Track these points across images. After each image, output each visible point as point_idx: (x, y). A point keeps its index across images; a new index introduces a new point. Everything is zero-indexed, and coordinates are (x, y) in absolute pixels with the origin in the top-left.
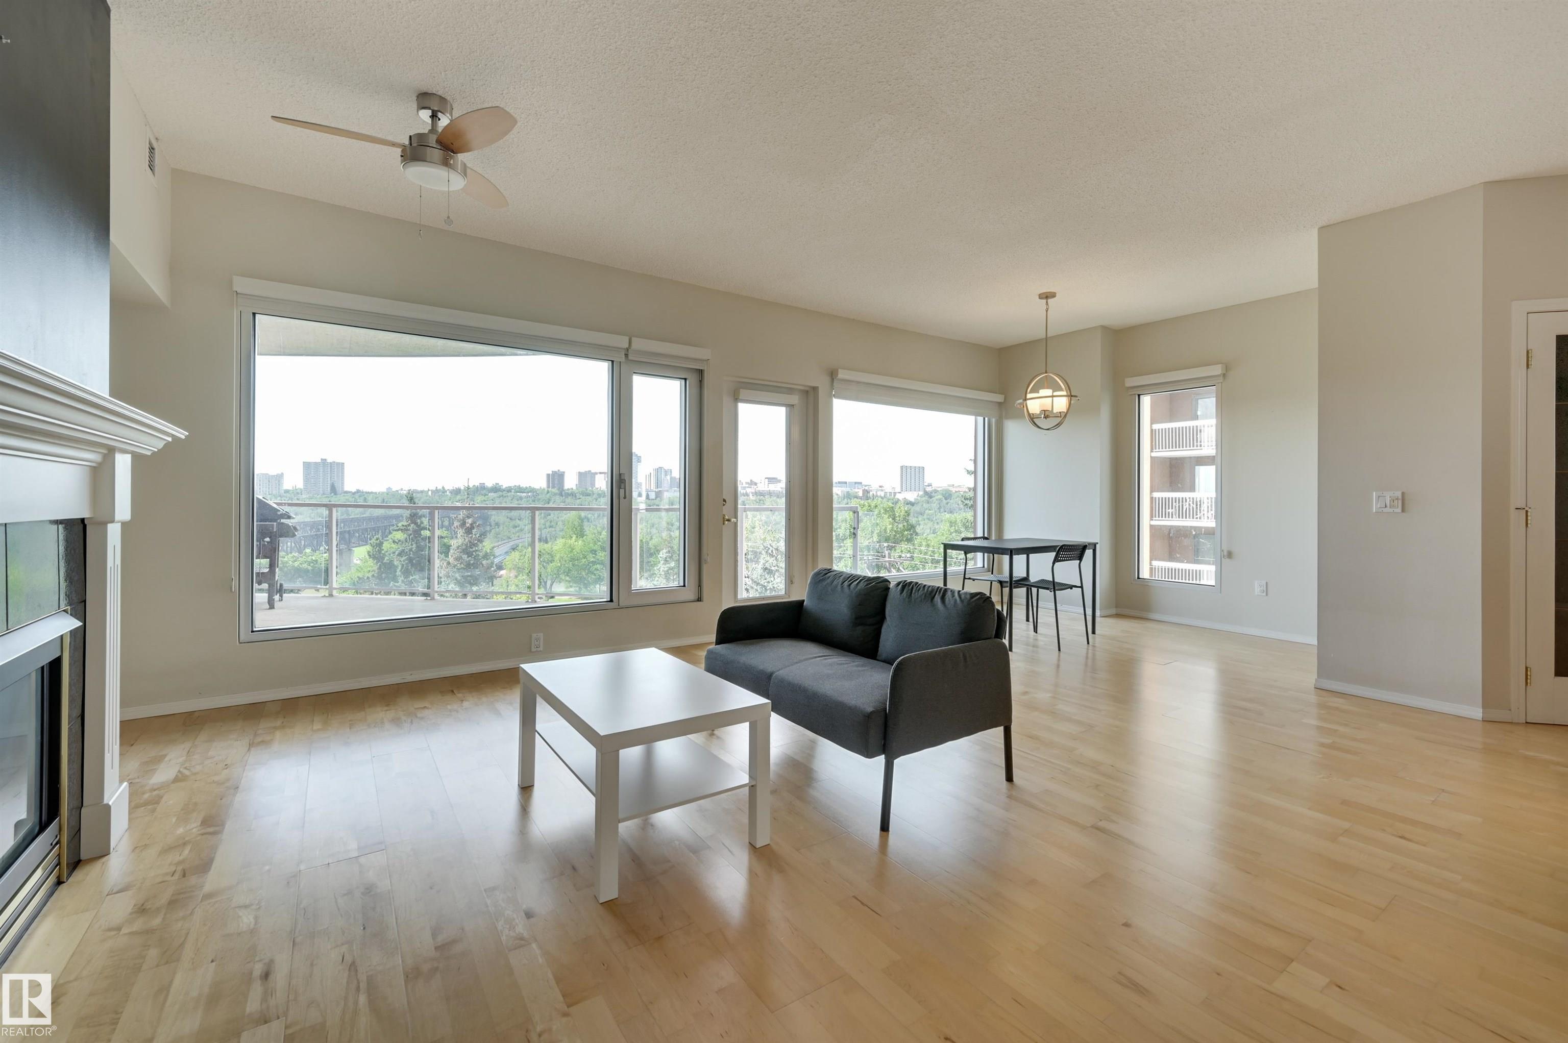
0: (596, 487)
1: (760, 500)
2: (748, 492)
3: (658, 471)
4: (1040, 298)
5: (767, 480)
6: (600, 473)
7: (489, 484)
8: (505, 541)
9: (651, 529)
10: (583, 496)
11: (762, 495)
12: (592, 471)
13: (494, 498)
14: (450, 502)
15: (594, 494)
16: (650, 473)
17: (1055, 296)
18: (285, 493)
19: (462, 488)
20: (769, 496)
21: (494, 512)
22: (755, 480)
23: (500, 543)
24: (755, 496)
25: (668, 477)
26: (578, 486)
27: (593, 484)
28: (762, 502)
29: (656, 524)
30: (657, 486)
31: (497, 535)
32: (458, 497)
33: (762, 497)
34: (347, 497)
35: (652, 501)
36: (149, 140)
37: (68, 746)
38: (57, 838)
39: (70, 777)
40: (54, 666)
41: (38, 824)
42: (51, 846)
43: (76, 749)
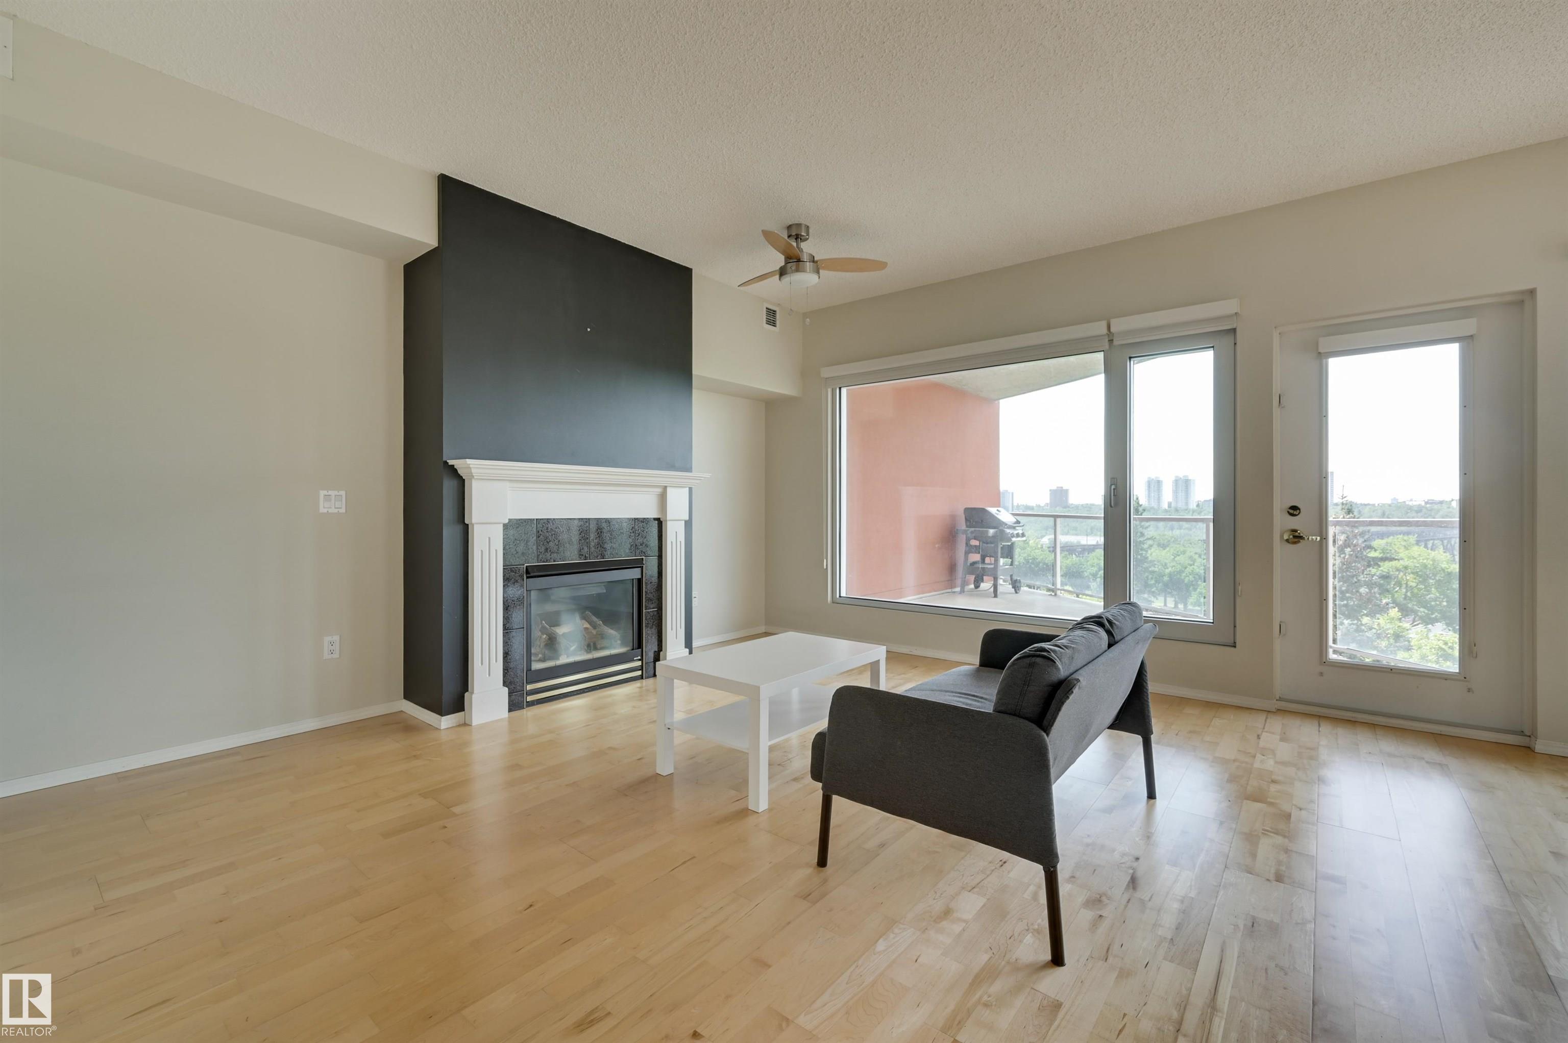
36: (767, 308)
37: (646, 619)
38: (639, 658)
39: (648, 634)
40: (640, 581)
41: (632, 648)
42: (635, 659)
43: (654, 623)
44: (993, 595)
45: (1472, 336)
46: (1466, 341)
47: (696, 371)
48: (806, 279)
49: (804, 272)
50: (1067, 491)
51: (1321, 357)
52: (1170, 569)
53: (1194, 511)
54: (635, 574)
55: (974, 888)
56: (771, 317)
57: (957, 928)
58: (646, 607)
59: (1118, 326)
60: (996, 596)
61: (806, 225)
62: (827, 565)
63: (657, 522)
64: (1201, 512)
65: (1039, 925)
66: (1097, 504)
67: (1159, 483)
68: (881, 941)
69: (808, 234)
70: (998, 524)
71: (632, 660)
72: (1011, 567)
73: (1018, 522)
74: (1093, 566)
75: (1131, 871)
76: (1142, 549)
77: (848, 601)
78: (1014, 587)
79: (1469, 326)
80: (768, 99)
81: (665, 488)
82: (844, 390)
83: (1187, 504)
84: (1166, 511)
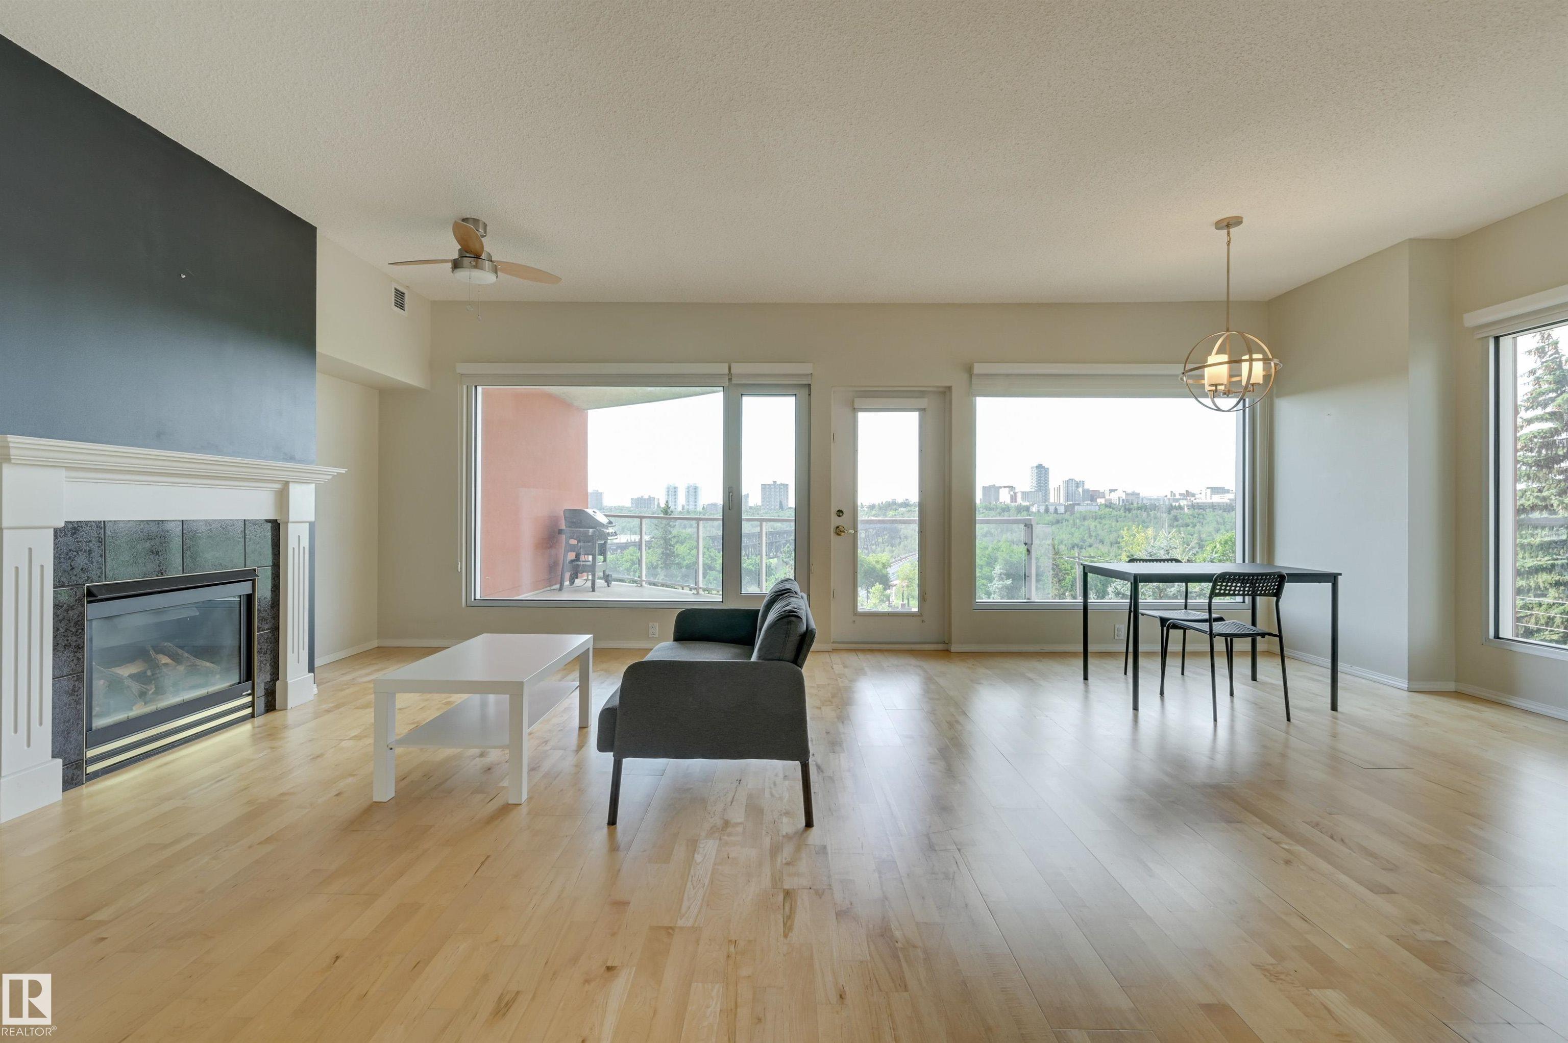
0: (1000, 501)
1: (1199, 515)
2: (1182, 504)
3: (1068, 483)
4: (1217, 228)
5: (1209, 490)
6: (1005, 487)
7: (900, 500)
8: (912, 553)
9: (1058, 545)
10: (987, 510)
11: (1201, 509)
12: (996, 486)
13: (904, 513)
14: (867, 516)
15: (998, 508)
16: (1060, 486)
17: (1241, 222)
18: (750, 509)
19: (877, 504)
20: (1211, 510)
21: (903, 526)
22: (1191, 490)
23: (907, 555)
24: (1192, 509)
25: (1080, 490)
26: (982, 500)
27: (997, 499)
28: (1201, 516)
29: (1065, 541)
30: (1068, 499)
31: (905, 547)
32: (874, 512)
33: (1201, 510)
34: (790, 512)
35: (1061, 515)
36: (396, 289)
37: (259, 643)
38: (249, 692)
39: (261, 661)
40: (250, 598)
41: (238, 681)
42: (243, 694)
43: (269, 647)
44: (591, 590)
45: (925, 409)
46: (922, 411)
47: (317, 350)
48: (483, 277)
49: (482, 269)
50: (601, 494)
51: (855, 410)
52: (687, 561)
53: (700, 513)
54: (245, 588)
55: (732, 802)
56: (400, 299)
57: (740, 829)
58: (259, 628)
59: (737, 368)
60: (593, 590)
61: (484, 223)
62: (461, 568)
63: (270, 524)
64: (706, 513)
65: (785, 809)
66: (627, 506)
67: (675, 489)
68: (696, 855)
69: (485, 232)
70: (596, 524)
71: (239, 696)
72: (603, 563)
73: (610, 523)
74: (627, 562)
75: (815, 763)
76: (671, 545)
77: (483, 604)
78: (606, 581)
79: (924, 402)
80: (510, 108)
81: (286, 484)
82: (480, 389)
83: (695, 507)
84: (681, 513)
